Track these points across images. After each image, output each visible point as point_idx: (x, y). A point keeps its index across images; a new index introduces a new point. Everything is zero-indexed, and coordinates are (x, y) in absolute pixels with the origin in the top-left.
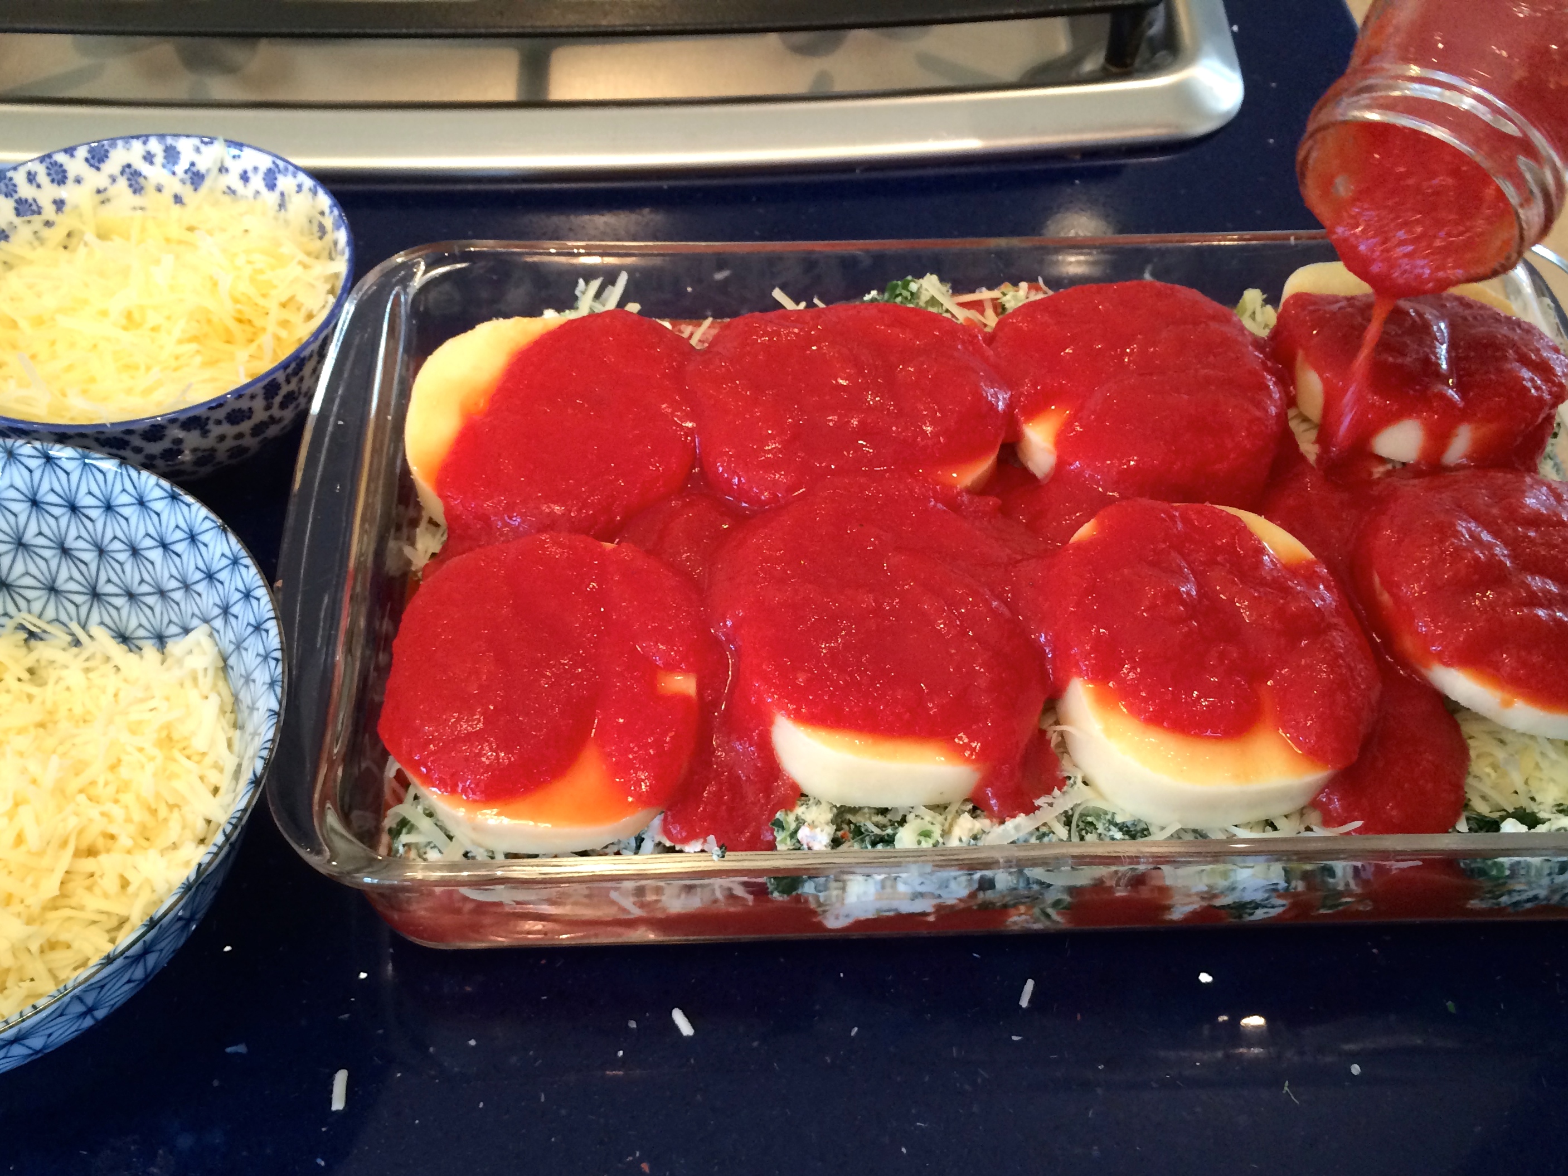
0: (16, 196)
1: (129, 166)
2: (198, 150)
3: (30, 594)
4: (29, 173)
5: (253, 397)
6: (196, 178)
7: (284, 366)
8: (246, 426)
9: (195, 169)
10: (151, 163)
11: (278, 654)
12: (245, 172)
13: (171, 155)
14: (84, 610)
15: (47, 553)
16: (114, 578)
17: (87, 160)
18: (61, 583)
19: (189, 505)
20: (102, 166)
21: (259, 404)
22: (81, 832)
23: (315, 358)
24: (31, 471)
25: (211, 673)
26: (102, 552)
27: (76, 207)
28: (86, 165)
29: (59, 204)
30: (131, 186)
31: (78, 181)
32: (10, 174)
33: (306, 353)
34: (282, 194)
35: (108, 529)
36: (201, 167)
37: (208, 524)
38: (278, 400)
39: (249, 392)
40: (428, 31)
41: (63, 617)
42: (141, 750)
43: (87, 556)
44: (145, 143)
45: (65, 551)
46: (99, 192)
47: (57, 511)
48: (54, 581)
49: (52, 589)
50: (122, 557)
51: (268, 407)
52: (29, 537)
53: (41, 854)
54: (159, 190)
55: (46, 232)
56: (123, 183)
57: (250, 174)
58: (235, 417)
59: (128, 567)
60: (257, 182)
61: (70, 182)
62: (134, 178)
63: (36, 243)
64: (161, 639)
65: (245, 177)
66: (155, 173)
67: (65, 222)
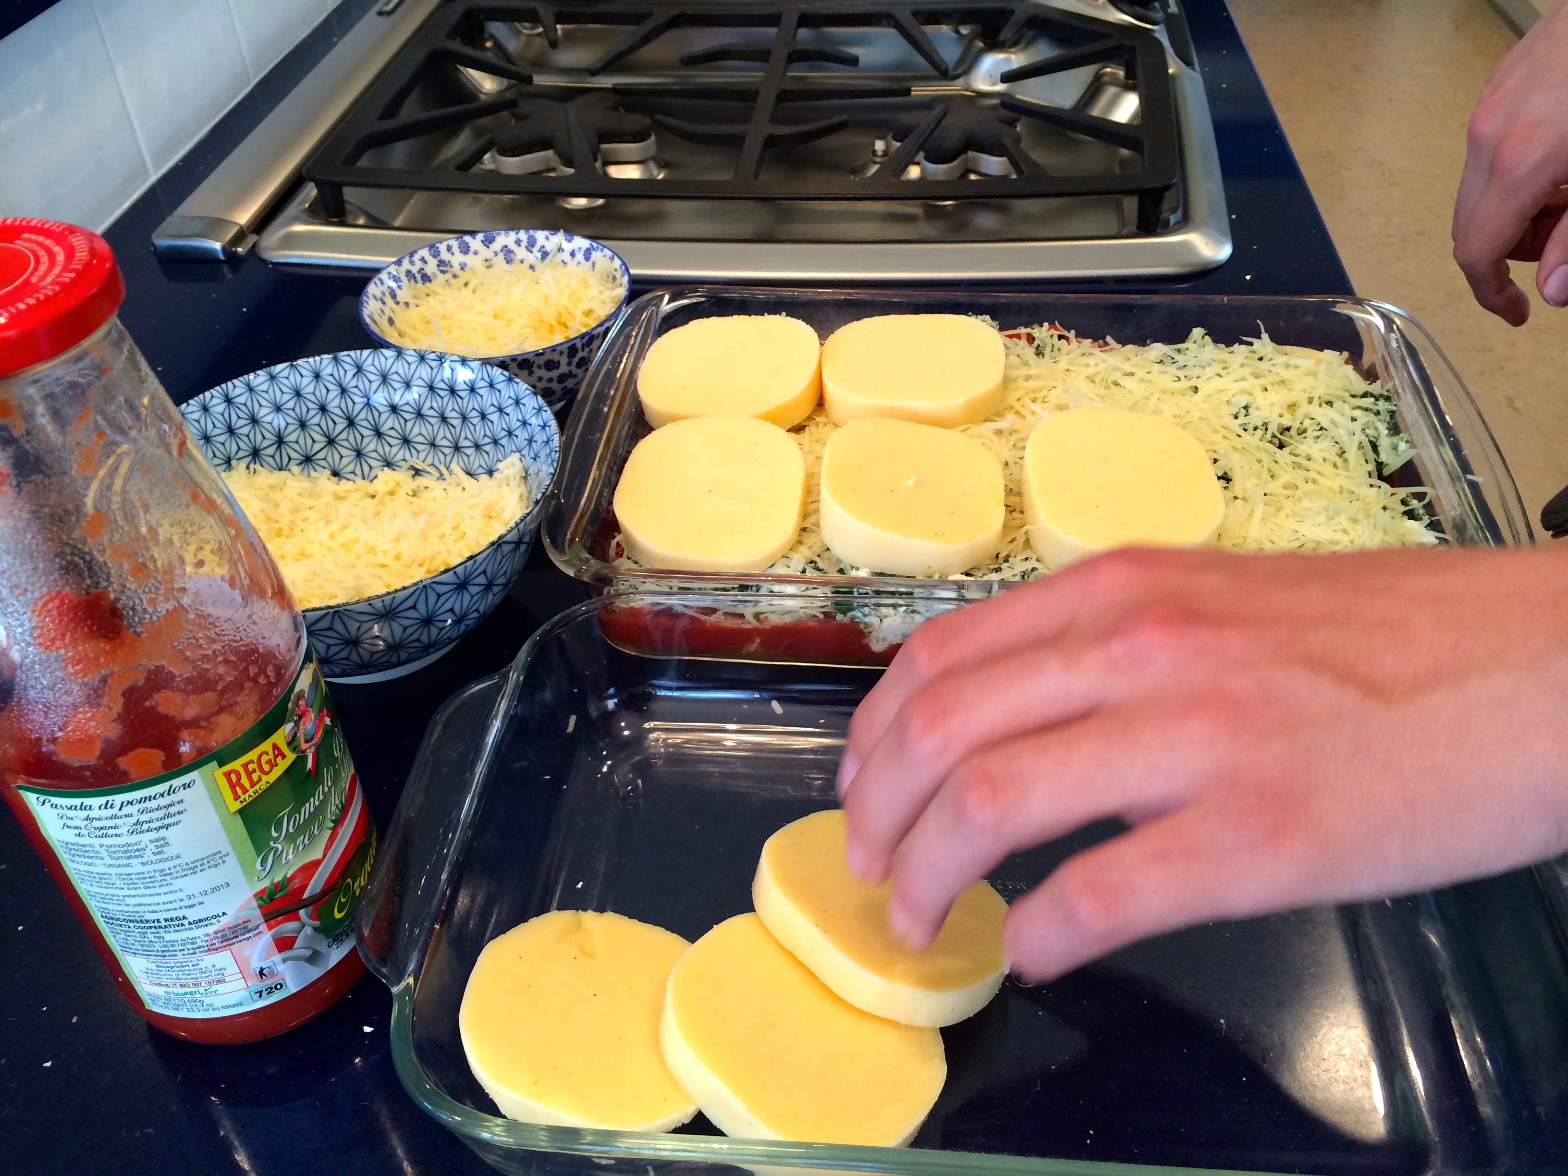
0: (439, 258)
1: (506, 246)
2: (547, 238)
3: (419, 447)
4: (448, 246)
5: (561, 353)
6: (545, 255)
7: (582, 337)
8: (555, 374)
9: (544, 250)
10: (519, 245)
11: (558, 449)
12: (573, 251)
13: (532, 243)
14: (449, 458)
15: (433, 420)
16: (469, 436)
17: (482, 241)
18: (439, 442)
19: (518, 383)
20: (491, 246)
21: (564, 360)
22: (432, 559)
23: (600, 338)
24: (432, 369)
25: (517, 478)
26: (464, 418)
27: (472, 268)
28: (481, 244)
29: (463, 267)
30: (505, 258)
31: (476, 253)
32: (437, 245)
33: (595, 332)
34: (594, 263)
35: (469, 403)
36: (548, 248)
37: (528, 392)
38: (576, 360)
39: (559, 348)
40: (694, 195)
41: (437, 463)
42: (473, 518)
43: (455, 422)
44: (517, 233)
45: (444, 419)
46: (486, 260)
47: (442, 393)
48: (435, 439)
49: (433, 445)
50: (475, 421)
51: (569, 364)
52: (425, 411)
53: (408, 567)
54: (522, 262)
55: (453, 281)
56: (501, 256)
57: (576, 252)
58: (551, 365)
59: (478, 428)
60: (580, 256)
61: (471, 254)
62: (508, 254)
63: (446, 286)
64: (490, 473)
65: (573, 254)
66: (521, 253)
67: (464, 276)
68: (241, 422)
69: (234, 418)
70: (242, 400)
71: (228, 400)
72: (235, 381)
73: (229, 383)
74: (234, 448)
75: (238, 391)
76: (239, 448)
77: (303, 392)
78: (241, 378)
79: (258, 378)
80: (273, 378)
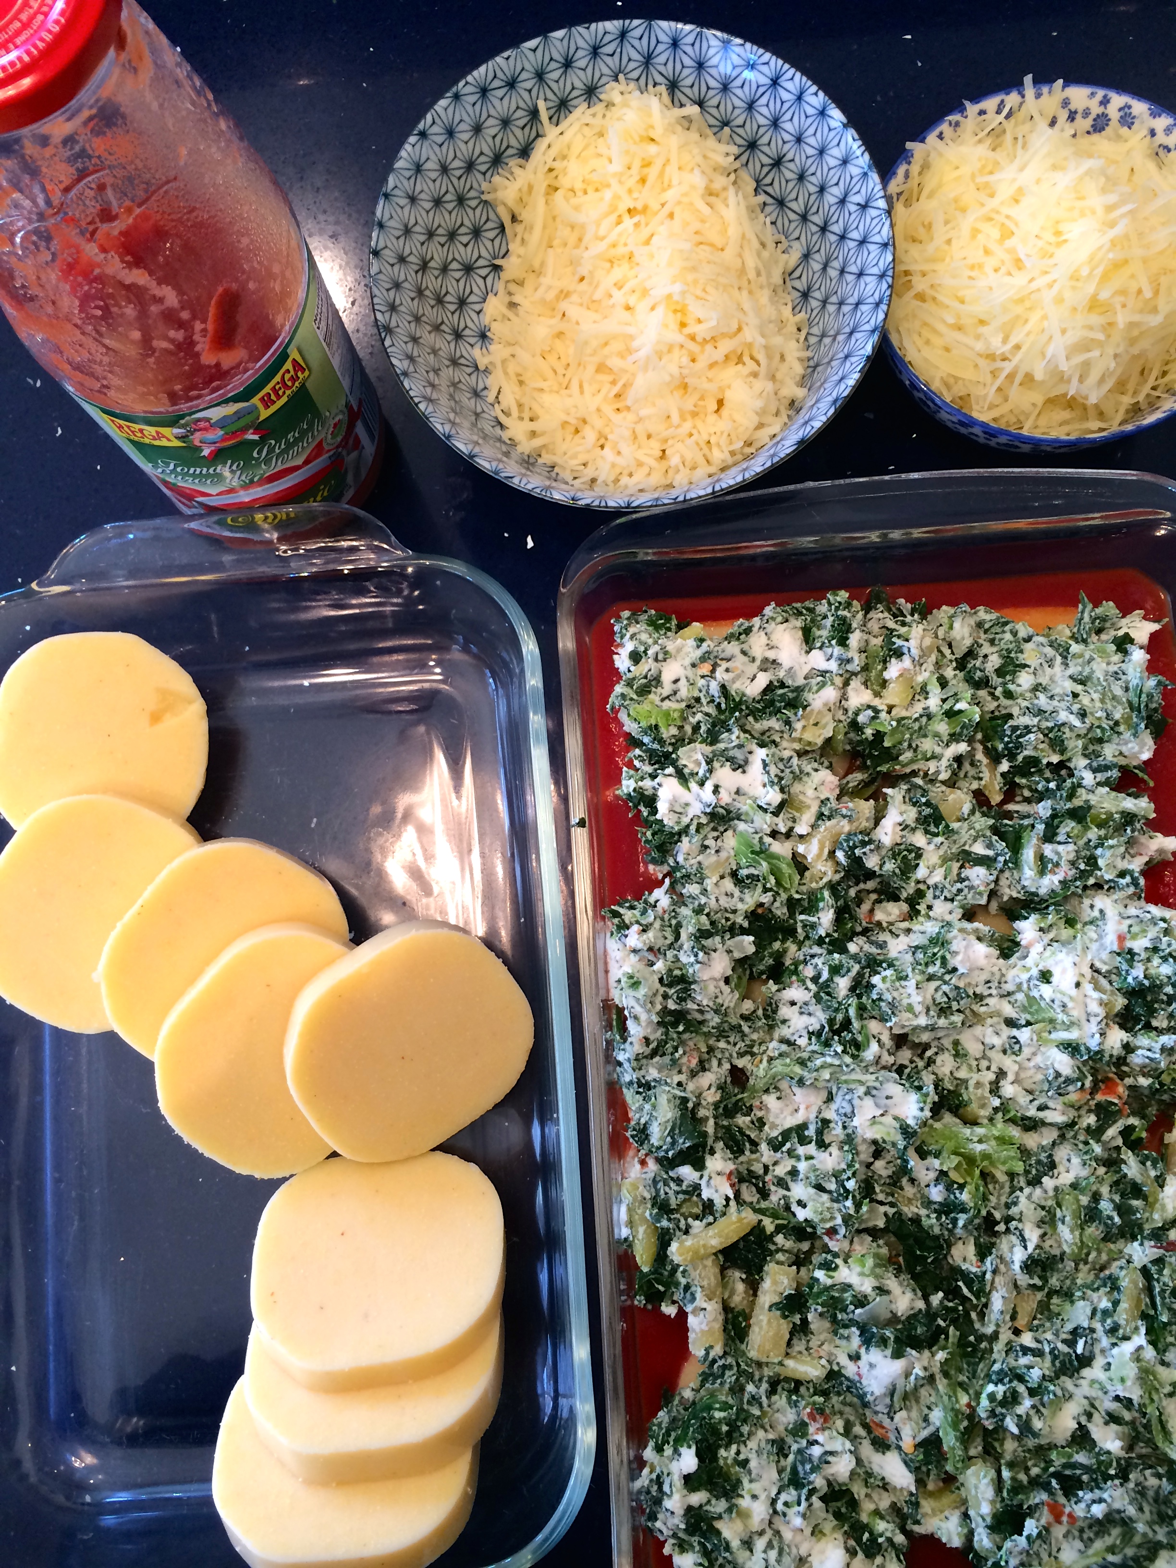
68: (764, 111)
69: (763, 100)
70: (785, 96)
71: (775, 82)
72: (798, 74)
73: (793, 70)
74: (739, 121)
75: (789, 85)
76: (743, 126)
77: (826, 157)
78: (804, 79)
79: (816, 98)
80: (822, 113)
